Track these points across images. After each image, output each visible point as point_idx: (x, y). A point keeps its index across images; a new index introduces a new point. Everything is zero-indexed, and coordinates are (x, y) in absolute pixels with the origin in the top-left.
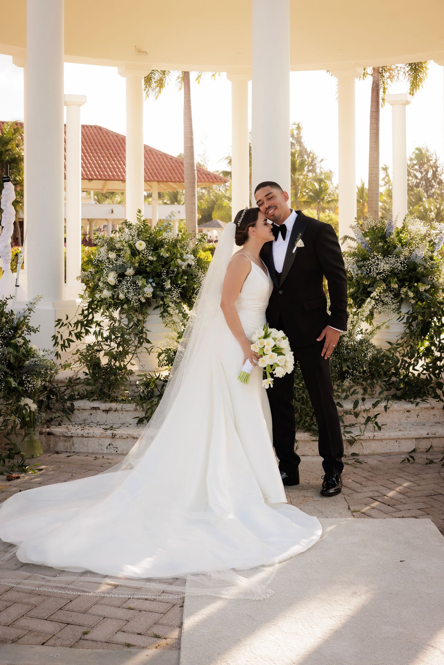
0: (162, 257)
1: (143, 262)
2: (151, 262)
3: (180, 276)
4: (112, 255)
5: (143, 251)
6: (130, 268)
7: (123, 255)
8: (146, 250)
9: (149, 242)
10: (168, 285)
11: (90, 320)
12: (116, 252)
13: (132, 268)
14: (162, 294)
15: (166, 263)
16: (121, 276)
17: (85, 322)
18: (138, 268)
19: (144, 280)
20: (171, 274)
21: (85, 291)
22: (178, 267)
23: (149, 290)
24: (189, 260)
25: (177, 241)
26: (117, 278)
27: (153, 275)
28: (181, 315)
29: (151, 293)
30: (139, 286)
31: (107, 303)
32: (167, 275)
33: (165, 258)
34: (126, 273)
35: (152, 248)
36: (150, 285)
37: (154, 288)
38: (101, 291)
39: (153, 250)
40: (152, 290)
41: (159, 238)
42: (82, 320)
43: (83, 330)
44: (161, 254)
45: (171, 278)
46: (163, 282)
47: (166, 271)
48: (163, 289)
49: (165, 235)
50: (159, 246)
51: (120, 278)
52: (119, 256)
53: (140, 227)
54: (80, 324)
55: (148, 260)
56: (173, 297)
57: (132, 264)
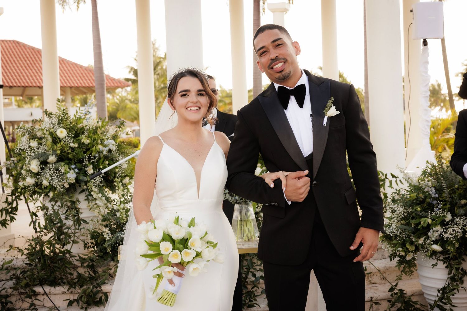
0: (83, 144)
1: (64, 149)
2: (73, 149)
3: (101, 160)
4: (34, 144)
5: (64, 138)
6: (52, 155)
7: (44, 143)
8: (67, 138)
9: (69, 129)
10: (90, 170)
11: (15, 207)
12: (37, 141)
13: (54, 156)
14: (85, 179)
15: (88, 150)
16: (44, 163)
17: (10, 210)
18: (60, 155)
19: (67, 167)
20: (93, 159)
21: (8, 179)
22: (99, 152)
23: (72, 176)
24: (111, 145)
25: (97, 128)
26: (39, 166)
27: (75, 161)
28: (104, 198)
29: (74, 179)
30: (61, 172)
31: (30, 191)
32: (89, 161)
33: (86, 145)
34: (49, 161)
35: (73, 136)
36: (72, 171)
37: (77, 173)
38: (24, 179)
39: (74, 137)
40: (75, 175)
41: (80, 126)
42: (6, 207)
43: (8, 218)
44: (82, 141)
45: (93, 163)
46: (85, 167)
47: (88, 157)
48: (85, 174)
49: (85, 123)
50: (79, 133)
51: (42, 165)
52: (41, 144)
53: (60, 115)
54: (4, 212)
55: (70, 147)
56: (96, 182)
57: (54, 151)
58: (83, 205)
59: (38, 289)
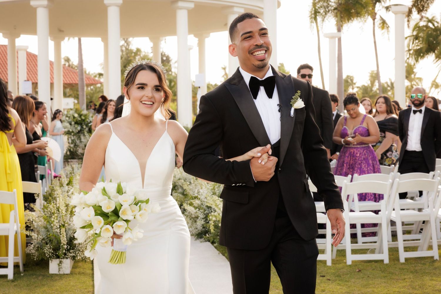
1: (76, 120)
2: (79, 120)
3: (88, 124)
4: (67, 118)
7: (70, 118)
8: (77, 117)
9: (78, 114)
10: (84, 127)
15: (84, 121)
19: (77, 126)
22: (87, 121)
27: (80, 124)
29: (80, 129)
32: (84, 124)
34: (72, 124)
36: (79, 127)
39: (80, 117)
41: (81, 113)
44: (82, 118)
48: (83, 128)
53: (75, 110)
56: (86, 131)
57: (74, 121)
58: (82, 137)
59: (69, 160)
